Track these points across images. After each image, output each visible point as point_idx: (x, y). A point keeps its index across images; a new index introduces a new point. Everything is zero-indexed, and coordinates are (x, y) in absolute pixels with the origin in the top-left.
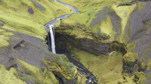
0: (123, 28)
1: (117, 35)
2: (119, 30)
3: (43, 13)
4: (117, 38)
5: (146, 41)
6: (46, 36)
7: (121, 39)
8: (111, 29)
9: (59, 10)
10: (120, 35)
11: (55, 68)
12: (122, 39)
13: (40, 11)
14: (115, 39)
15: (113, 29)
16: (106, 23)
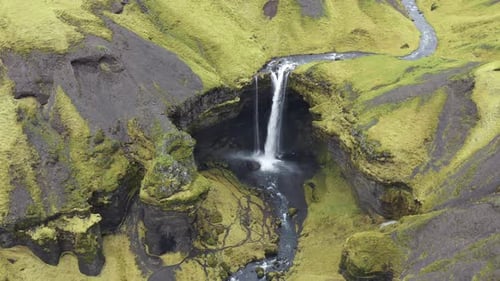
0: (464, 154)
1: (427, 168)
2: (447, 154)
3: (303, 23)
4: (418, 176)
5: (473, 225)
6: (242, 84)
7: (426, 187)
8: (420, 138)
9: (363, 32)
10: (438, 171)
11: (147, 157)
12: (431, 189)
13: (298, 17)
14: (412, 178)
15: (426, 140)
16: (417, 111)
